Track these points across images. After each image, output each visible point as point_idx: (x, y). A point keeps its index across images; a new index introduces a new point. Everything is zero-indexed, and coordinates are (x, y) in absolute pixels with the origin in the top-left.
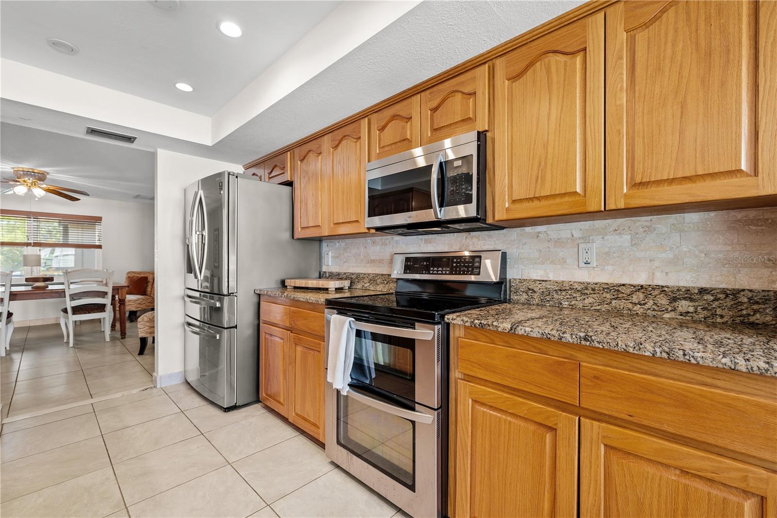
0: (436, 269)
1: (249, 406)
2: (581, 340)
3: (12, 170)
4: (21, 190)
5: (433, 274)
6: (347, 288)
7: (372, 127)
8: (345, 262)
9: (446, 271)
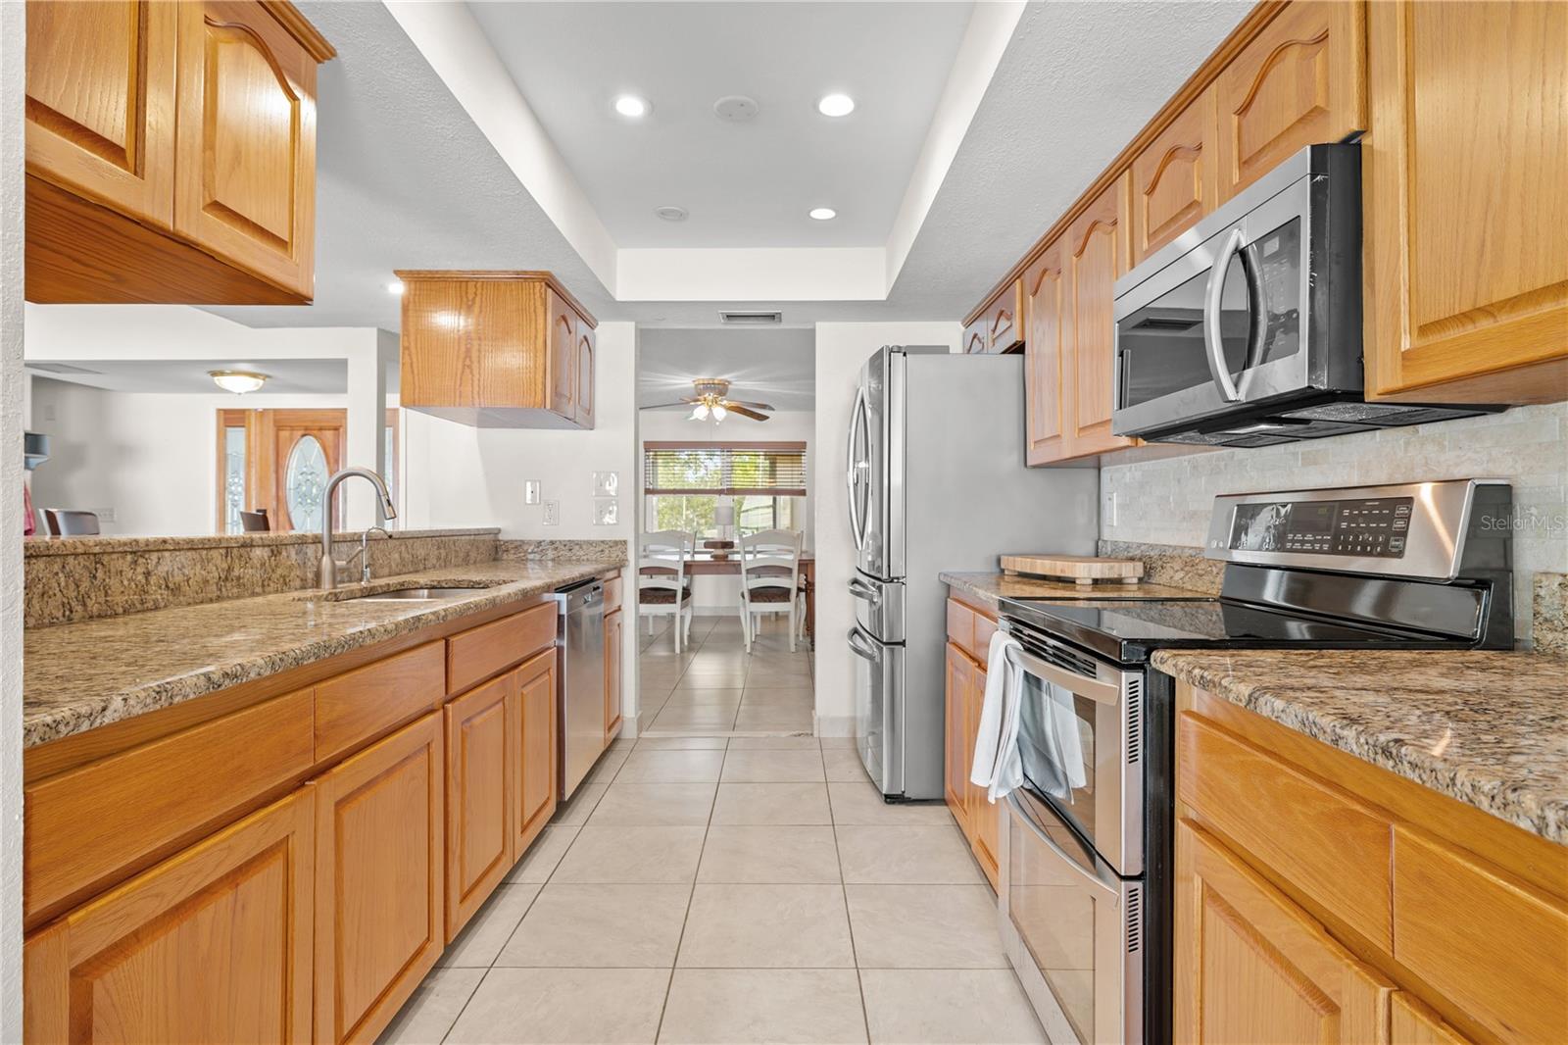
0: (1299, 537)
1: (930, 805)
2: (1376, 753)
3: (693, 385)
4: (700, 412)
5: (1292, 551)
6: (1135, 580)
7: (1136, 186)
8: (1141, 519)
9: (1322, 542)
